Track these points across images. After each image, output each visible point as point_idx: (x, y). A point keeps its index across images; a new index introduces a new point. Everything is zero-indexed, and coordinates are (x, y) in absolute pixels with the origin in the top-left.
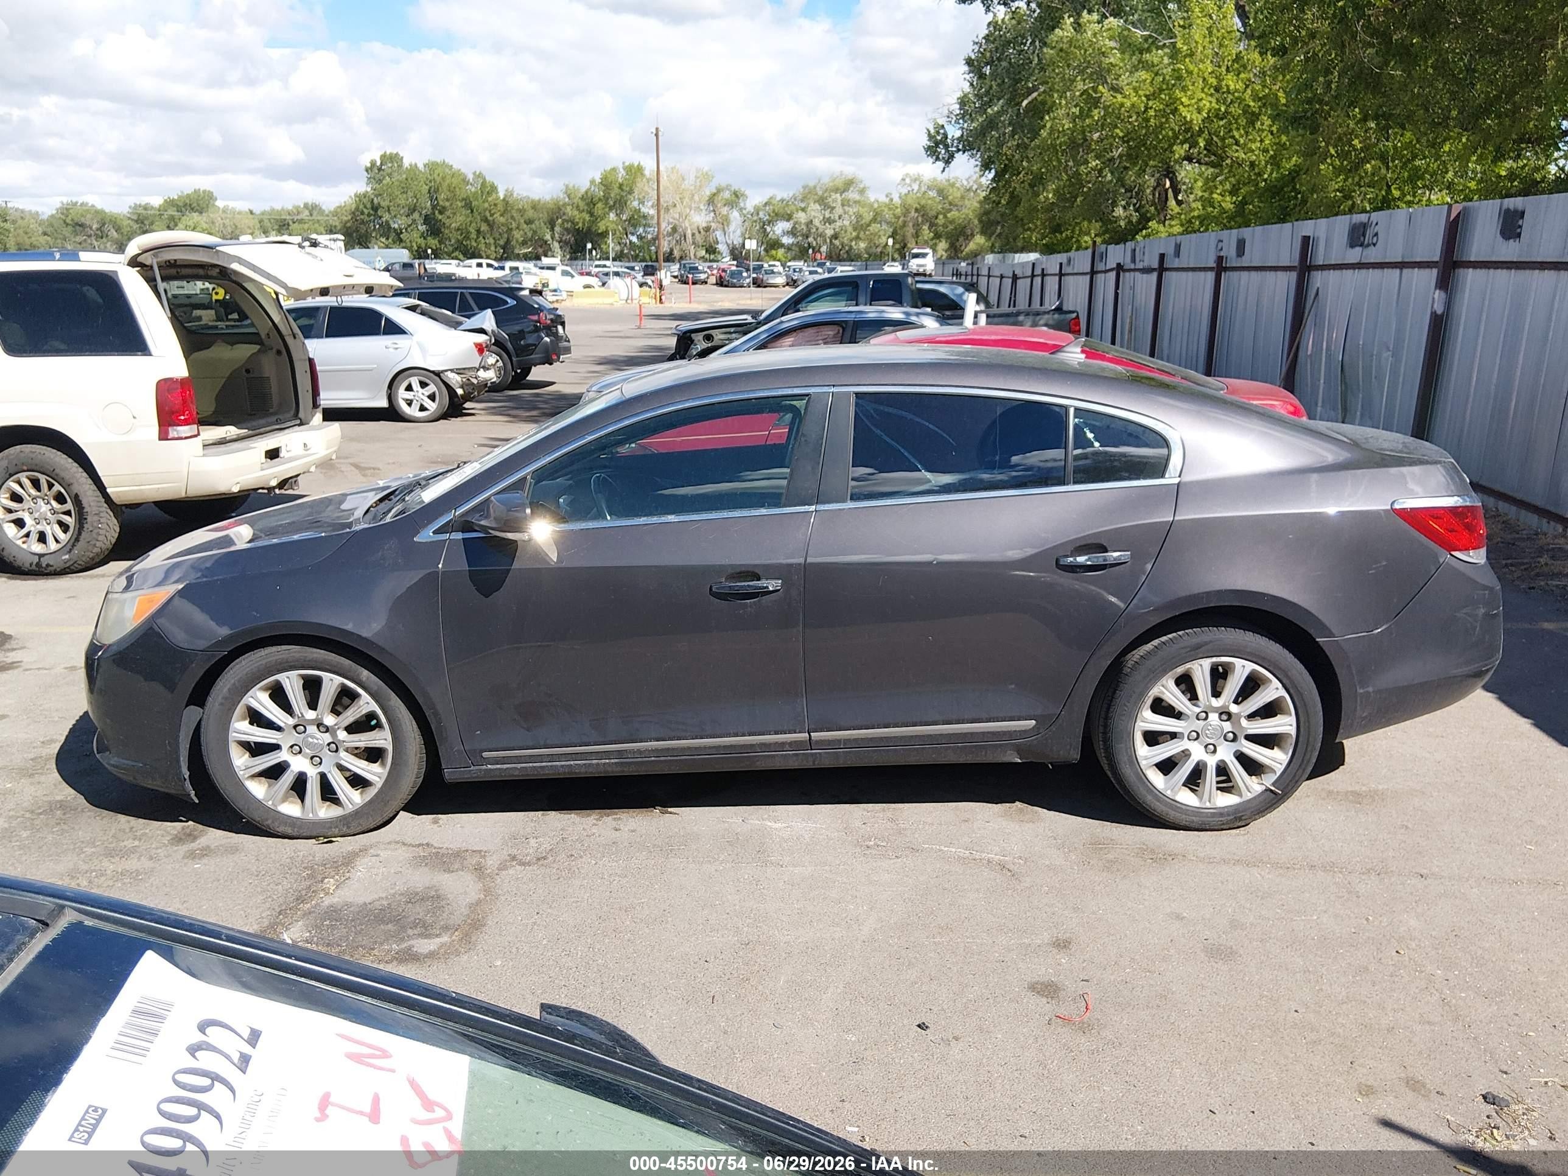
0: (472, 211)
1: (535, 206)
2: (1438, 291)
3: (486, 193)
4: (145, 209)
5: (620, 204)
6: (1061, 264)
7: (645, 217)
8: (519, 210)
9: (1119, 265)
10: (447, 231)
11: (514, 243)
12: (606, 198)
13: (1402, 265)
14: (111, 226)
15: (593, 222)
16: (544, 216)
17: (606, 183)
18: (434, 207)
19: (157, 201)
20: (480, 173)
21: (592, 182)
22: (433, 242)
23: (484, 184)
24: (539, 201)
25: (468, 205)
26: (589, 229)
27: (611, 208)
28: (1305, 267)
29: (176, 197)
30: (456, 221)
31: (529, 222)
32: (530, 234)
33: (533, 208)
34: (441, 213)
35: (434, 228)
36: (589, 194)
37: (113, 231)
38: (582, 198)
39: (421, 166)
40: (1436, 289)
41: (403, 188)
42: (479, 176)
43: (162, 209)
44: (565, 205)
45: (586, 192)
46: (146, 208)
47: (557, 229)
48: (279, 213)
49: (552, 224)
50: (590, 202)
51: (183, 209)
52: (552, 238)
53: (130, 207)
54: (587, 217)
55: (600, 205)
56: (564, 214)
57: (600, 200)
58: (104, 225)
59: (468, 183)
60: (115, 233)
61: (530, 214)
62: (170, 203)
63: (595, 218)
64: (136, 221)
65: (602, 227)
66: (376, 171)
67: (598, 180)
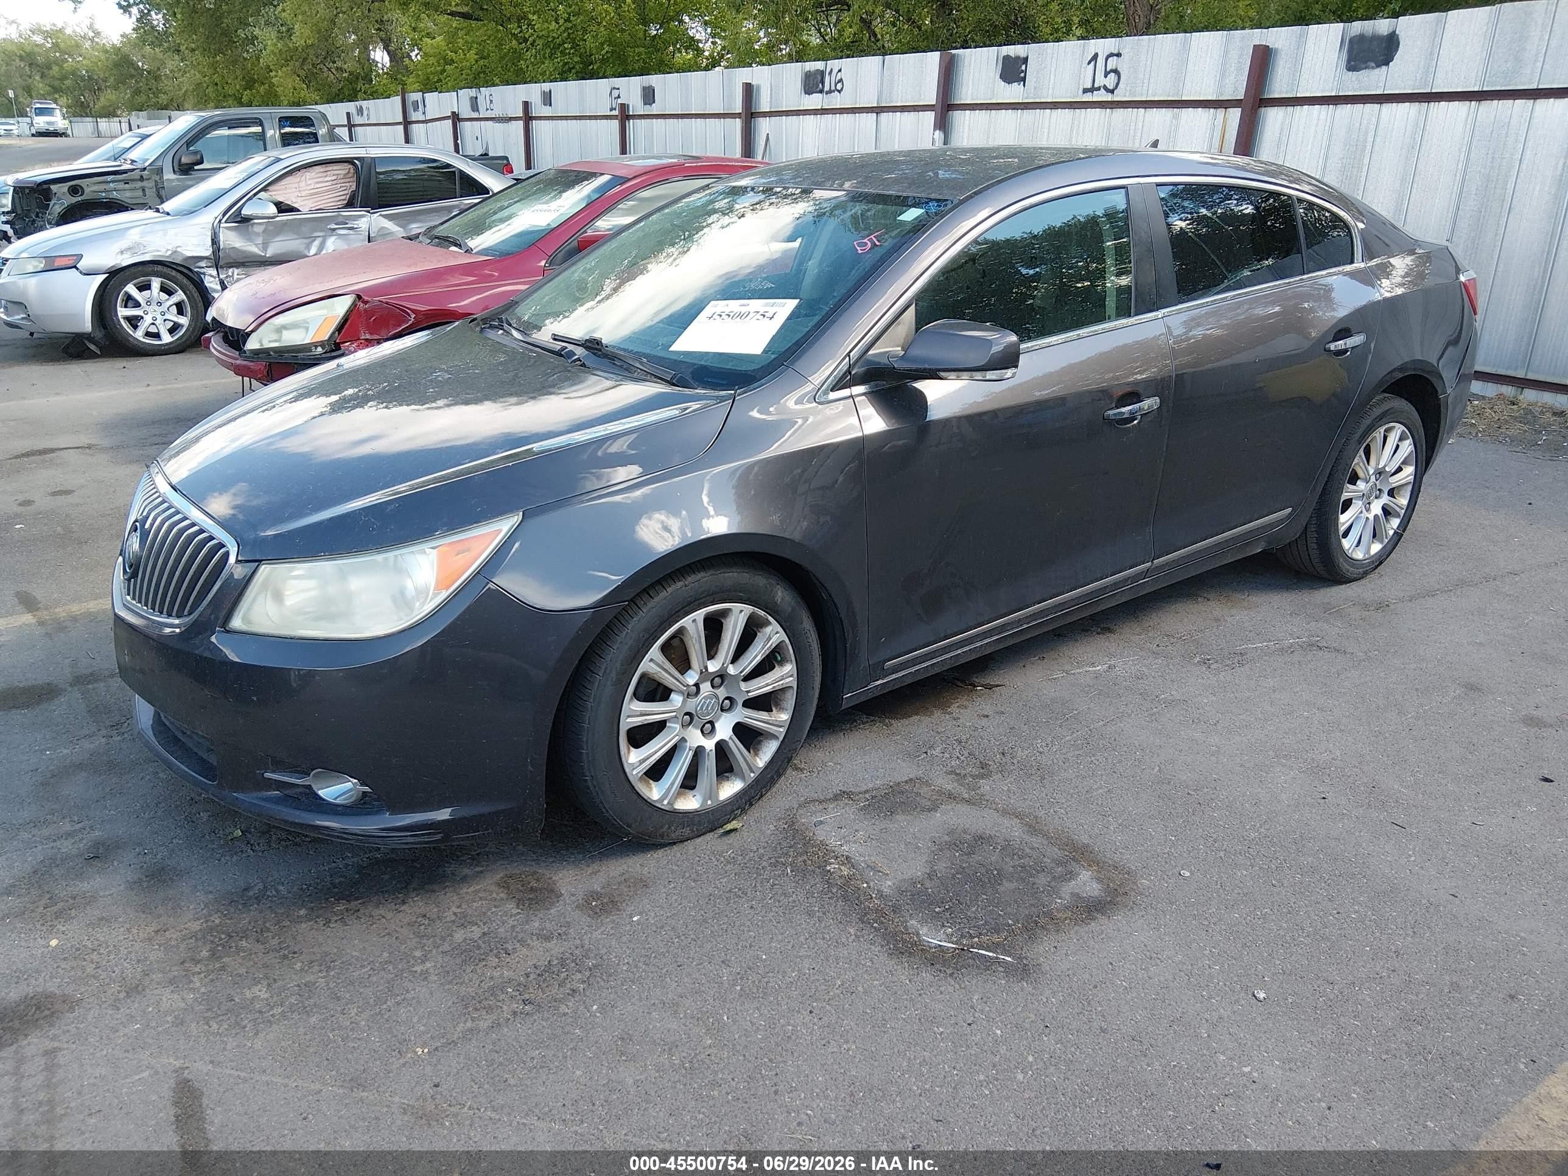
2: (937, 132)
6: (348, 114)
9: (453, 113)
13: (878, 110)
28: (750, 115)
40: (935, 130)
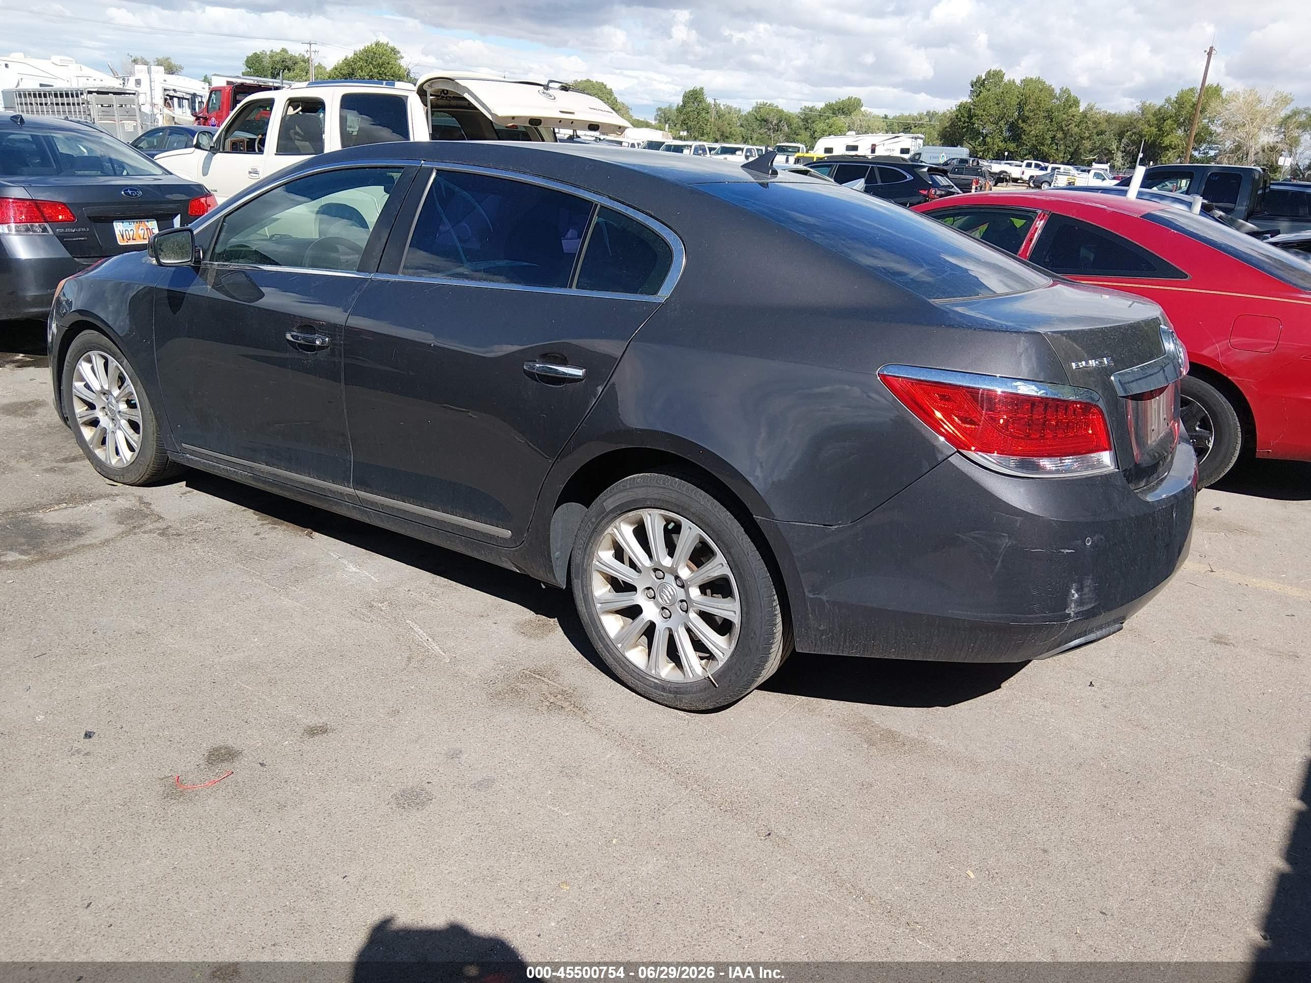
0: (1052, 121)
1: (1110, 119)
3: (1068, 106)
4: (811, 111)
5: (1188, 123)
7: (1211, 134)
8: (1094, 123)
10: (1024, 137)
11: (1081, 151)
12: (1177, 115)
14: (785, 123)
15: (1160, 135)
16: (1115, 127)
17: (1180, 103)
18: (1019, 116)
19: (820, 105)
20: (1066, 89)
21: (1168, 100)
22: (1012, 146)
23: (1067, 100)
24: (1114, 115)
25: (1050, 117)
26: (1154, 141)
27: (1180, 125)
29: (834, 103)
30: (1035, 129)
31: (1101, 133)
32: (1098, 144)
33: (1106, 121)
34: (1023, 121)
35: (1015, 133)
36: (1162, 111)
37: (786, 126)
38: (1155, 114)
39: (1018, 82)
41: (997, 100)
42: (1064, 92)
43: (823, 111)
44: (1138, 120)
45: (1159, 110)
46: (811, 109)
47: (1124, 141)
48: (906, 118)
49: (1121, 135)
50: (1160, 117)
51: (837, 112)
52: (1117, 148)
53: (801, 109)
54: (1154, 130)
55: (1169, 122)
56: (1135, 128)
57: (1171, 117)
58: (780, 121)
59: (1055, 97)
60: (787, 128)
61: (1104, 126)
62: (829, 107)
63: (1162, 132)
64: (803, 120)
65: (1166, 141)
66: (979, 85)
67: (1173, 98)
